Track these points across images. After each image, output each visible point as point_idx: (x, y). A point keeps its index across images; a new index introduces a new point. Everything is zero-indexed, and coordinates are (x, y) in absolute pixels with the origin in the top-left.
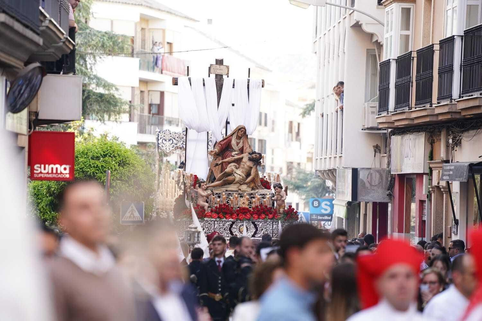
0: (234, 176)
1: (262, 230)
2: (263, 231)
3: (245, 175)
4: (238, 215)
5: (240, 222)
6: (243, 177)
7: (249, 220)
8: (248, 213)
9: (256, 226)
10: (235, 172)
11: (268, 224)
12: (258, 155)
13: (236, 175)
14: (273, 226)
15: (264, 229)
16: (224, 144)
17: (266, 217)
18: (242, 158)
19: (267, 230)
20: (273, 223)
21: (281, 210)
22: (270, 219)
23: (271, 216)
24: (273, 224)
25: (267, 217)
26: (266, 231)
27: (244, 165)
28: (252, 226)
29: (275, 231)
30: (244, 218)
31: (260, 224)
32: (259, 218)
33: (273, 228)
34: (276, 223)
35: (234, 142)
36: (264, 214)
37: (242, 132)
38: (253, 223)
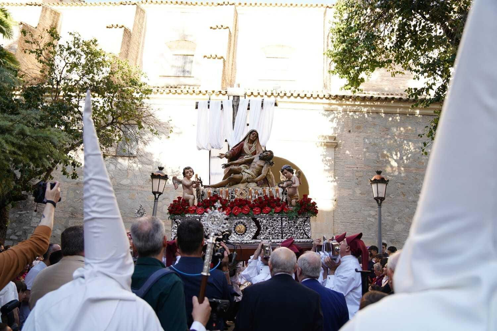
0: (242, 174)
1: (267, 228)
2: (268, 231)
3: (255, 174)
4: (232, 208)
5: (236, 219)
6: (252, 176)
7: (247, 215)
8: (247, 206)
9: (258, 224)
10: (243, 171)
11: (275, 220)
12: (269, 153)
13: (243, 173)
14: (282, 223)
15: (269, 227)
16: (236, 149)
17: (271, 211)
18: (253, 159)
19: (274, 228)
20: (282, 218)
21: (294, 201)
22: (277, 213)
23: (278, 209)
24: (282, 220)
25: (273, 210)
26: (273, 230)
27: (254, 165)
28: (253, 224)
29: (286, 230)
30: (240, 212)
31: (265, 221)
32: (261, 212)
33: (282, 225)
34: (286, 218)
35: (246, 146)
36: (268, 206)
37: (253, 135)
38: (254, 220)
